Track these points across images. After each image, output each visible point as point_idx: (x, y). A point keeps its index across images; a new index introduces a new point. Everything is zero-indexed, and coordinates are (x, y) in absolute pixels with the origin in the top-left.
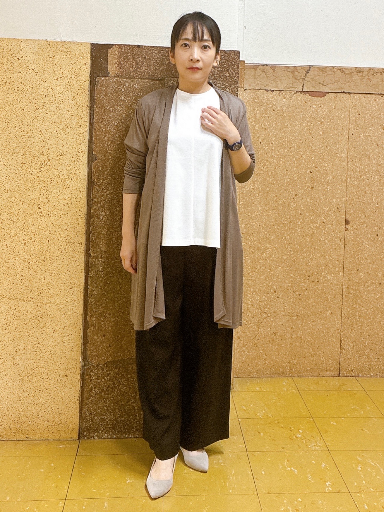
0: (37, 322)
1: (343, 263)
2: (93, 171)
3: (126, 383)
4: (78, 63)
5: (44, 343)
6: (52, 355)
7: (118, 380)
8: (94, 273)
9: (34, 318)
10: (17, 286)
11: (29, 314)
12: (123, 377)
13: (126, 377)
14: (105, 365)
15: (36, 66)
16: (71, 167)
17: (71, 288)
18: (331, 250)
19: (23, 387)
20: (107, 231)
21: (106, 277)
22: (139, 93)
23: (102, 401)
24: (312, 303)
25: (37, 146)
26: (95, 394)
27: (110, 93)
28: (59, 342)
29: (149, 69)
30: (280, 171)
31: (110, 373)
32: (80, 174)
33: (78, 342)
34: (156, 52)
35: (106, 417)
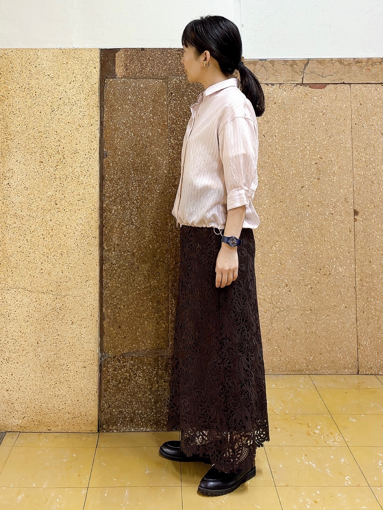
0: (56, 313)
1: (354, 255)
2: (105, 167)
3: (142, 375)
4: (88, 68)
5: (64, 334)
6: (71, 346)
7: (134, 372)
8: (108, 266)
9: (54, 310)
10: (37, 279)
11: (49, 306)
12: (139, 368)
13: (142, 368)
14: (122, 357)
15: (51, 73)
16: (84, 164)
17: (87, 281)
18: (341, 242)
19: (44, 378)
20: (119, 225)
21: (119, 270)
22: (145, 92)
23: (119, 393)
24: (325, 296)
25: (53, 146)
26: (113, 386)
27: (118, 93)
28: (77, 334)
29: (153, 69)
30: (284, 163)
31: (126, 365)
32: (92, 170)
33: (95, 334)
34: (159, 53)
35: (124, 410)
